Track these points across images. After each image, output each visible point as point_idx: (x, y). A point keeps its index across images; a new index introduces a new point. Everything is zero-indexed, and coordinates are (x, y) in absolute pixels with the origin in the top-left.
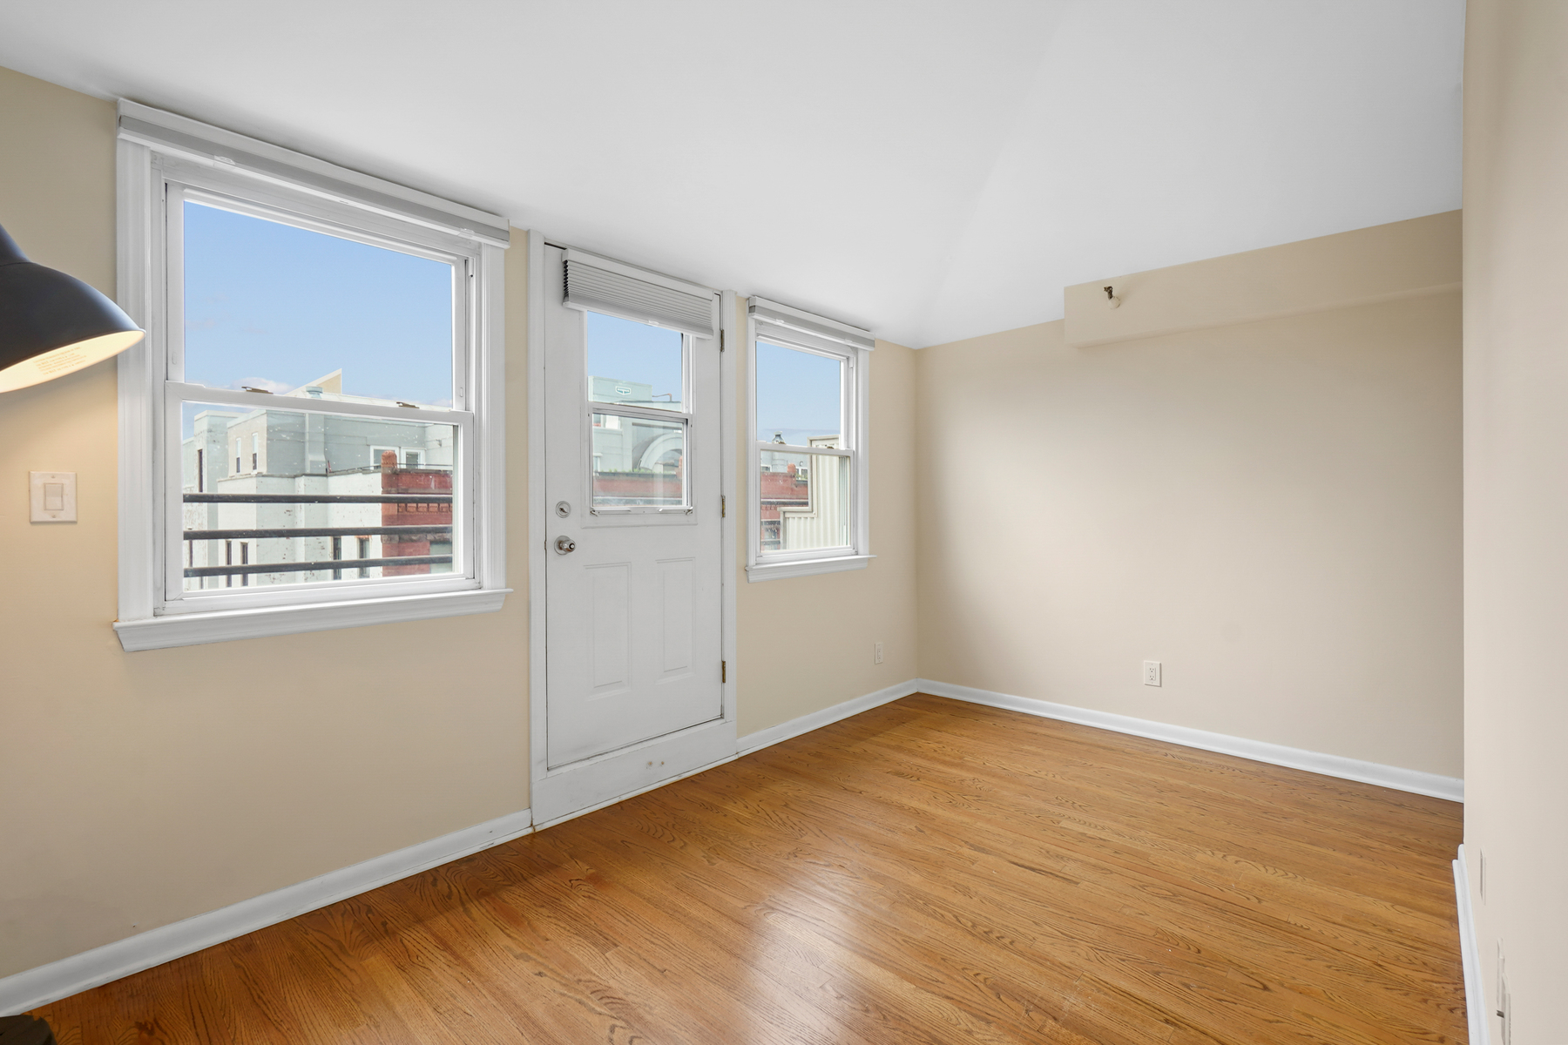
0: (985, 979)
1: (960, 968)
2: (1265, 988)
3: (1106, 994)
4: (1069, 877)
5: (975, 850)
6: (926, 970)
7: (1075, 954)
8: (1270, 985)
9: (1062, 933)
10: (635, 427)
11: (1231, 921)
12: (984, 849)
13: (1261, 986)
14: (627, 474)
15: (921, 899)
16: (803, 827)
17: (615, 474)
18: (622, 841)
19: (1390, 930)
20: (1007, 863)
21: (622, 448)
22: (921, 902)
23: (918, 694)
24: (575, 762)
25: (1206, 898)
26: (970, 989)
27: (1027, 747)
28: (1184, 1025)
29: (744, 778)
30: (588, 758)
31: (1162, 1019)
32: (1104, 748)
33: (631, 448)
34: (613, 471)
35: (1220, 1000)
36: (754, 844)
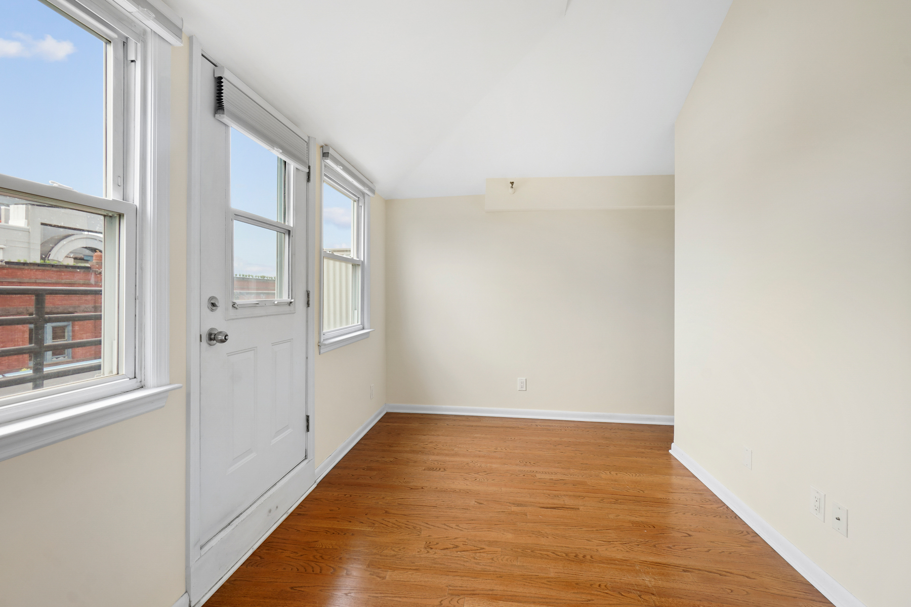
0: (605, 586)
1: (588, 586)
2: (690, 535)
3: (652, 568)
4: (572, 507)
5: (518, 506)
6: (578, 596)
7: (619, 551)
8: (690, 533)
9: (603, 541)
10: (43, 226)
11: (646, 506)
12: (521, 504)
13: (687, 535)
14: (38, 265)
15: (529, 549)
16: (415, 525)
17: (25, 264)
18: (292, 588)
19: (687, 489)
20: (539, 509)
21: (29, 243)
22: (529, 551)
23: (387, 414)
24: (220, 532)
25: (627, 497)
26: (607, 597)
27: (476, 435)
28: (691, 570)
29: (337, 500)
30: (229, 524)
31: (681, 570)
32: (510, 428)
33: (39, 243)
34: (22, 261)
35: (685, 549)
36: (396, 550)
